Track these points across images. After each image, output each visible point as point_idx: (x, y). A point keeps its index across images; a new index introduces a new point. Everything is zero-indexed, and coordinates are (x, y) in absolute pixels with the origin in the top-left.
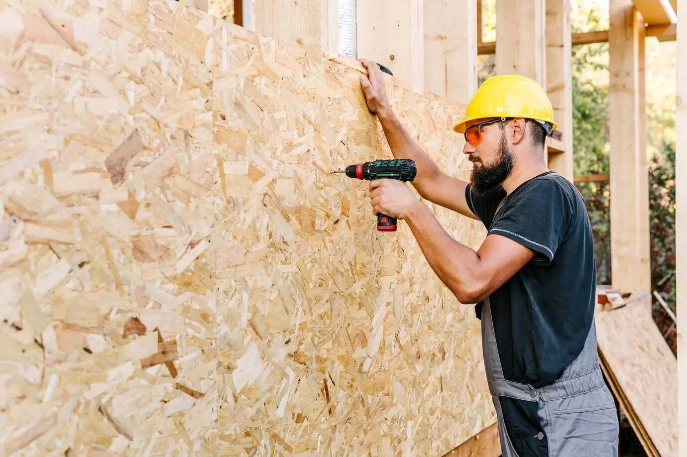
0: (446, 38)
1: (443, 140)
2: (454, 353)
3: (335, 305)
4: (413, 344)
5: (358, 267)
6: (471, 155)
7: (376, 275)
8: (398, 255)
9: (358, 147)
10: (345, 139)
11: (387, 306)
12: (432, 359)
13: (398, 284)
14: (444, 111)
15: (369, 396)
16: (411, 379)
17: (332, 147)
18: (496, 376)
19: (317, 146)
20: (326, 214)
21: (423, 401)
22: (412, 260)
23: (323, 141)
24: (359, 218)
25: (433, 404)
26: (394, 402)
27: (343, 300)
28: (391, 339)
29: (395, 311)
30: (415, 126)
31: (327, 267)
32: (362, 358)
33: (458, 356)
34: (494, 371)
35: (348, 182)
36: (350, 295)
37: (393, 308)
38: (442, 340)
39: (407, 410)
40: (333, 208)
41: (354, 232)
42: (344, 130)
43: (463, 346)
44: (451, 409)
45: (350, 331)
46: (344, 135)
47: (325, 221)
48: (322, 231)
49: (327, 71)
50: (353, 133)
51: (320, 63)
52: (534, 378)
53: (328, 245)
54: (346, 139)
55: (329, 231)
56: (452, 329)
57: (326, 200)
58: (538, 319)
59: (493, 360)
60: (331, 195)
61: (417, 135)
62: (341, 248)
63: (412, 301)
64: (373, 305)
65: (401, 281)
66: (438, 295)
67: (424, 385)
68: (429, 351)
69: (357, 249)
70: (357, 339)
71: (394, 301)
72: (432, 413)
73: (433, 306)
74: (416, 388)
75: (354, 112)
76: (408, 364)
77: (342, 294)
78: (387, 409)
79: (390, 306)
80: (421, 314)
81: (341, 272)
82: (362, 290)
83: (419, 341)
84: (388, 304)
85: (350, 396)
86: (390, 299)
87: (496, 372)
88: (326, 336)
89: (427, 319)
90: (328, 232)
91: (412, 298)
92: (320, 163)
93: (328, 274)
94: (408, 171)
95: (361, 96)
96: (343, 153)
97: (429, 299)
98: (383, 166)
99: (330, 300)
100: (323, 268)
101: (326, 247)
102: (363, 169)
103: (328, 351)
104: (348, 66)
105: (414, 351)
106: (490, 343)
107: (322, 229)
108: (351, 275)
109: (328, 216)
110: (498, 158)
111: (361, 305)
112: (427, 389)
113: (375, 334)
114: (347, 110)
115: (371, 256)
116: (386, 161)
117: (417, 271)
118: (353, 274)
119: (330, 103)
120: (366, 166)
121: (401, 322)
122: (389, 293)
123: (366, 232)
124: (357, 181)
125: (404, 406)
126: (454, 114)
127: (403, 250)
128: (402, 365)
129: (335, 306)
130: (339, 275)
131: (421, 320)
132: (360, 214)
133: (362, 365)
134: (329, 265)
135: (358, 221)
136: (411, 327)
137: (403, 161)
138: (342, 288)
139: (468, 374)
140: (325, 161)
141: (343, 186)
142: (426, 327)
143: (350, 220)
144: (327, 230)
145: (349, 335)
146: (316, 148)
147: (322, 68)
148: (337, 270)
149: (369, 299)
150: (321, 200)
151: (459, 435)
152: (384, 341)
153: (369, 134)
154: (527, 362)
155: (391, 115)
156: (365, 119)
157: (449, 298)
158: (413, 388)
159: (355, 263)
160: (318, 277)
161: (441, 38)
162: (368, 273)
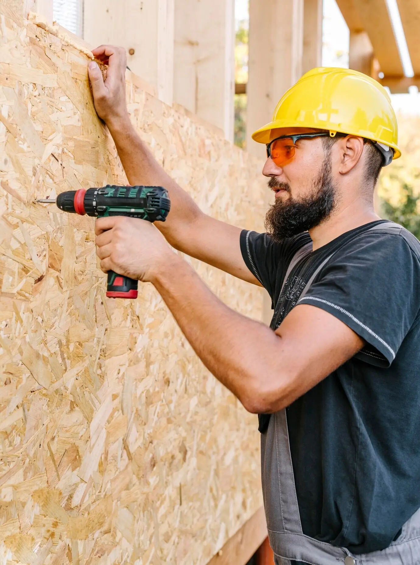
0: (197, 44)
1: (194, 169)
2: (197, 449)
3: (30, 411)
4: (146, 449)
5: (72, 347)
6: (273, 179)
7: (98, 356)
8: (131, 325)
9: (79, 167)
10: (57, 152)
11: (113, 400)
12: (171, 464)
13: (129, 365)
14: (196, 133)
15: (79, 542)
16: (141, 499)
17: (37, 161)
18: (288, 526)
19: (10, 157)
20: (22, 267)
21: (157, 527)
22: (150, 330)
23: (22, 151)
24: (77, 274)
25: (169, 527)
26: (117, 539)
27: (45, 401)
28: (116, 448)
29: (124, 405)
30: (161, 147)
31: (21, 353)
32: (70, 486)
33: (201, 452)
34: (285, 519)
35: (61, 217)
36: (57, 391)
37: (122, 402)
38: (184, 434)
39: (134, 546)
40: (36, 259)
41: (67, 295)
42: (58, 138)
43: (208, 438)
44: (191, 527)
45: (54, 447)
46: (58, 146)
47: (21, 278)
48: (14, 294)
49: (32, 42)
50: (71, 144)
51: (20, 25)
52: (354, 540)
53: (24, 317)
54: (60, 152)
55: (27, 295)
56: (195, 417)
57: (24, 245)
58: (365, 446)
59: (285, 502)
60: (32, 237)
61: (162, 159)
62: (45, 319)
63: (147, 388)
64: (93, 402)
65: (134, 362)
66: (181, 376)
67: (159, 503)
68: (167, 453)
69: (71, 321)
70: (65, 459)
71: (123, 392)
72: (167, 540)
73: (174, 390)
74: (148, 511)
75: (75, 114)
76: (139, 479)
77: (44, 392)
78: (106, 554)
79: (117, 401)
80: (160, 403)
81: (44, 358)
82: (77, 382)
83: (155, 442)
84: (115, 397)
85: (49, 551)
86: (118, 389)
87: (288, 520)
88: (12, 465)
89: (167, 410)
90: (25, 296)
91: (149, 383)
92: (14, 185)
93: (21, 363)
94: (158, 206)
95: (86, 91)
96: (54, 172)
97: (169, 382)
98: (118, 196)
99: (22, 405)
100: (13, 354)
101: (19, 319)
102: (85, 199)
103: (15, 488)
104: (67, 42)
105: (148, 457)
106: (281, 474)
107: (15, 291)
108: (60, 360)
109: (26, 270)
110: (316, 190)
111: (73, 405)
112: (163, 506)
113: (94, 445)
114: (64, 108)
115: (91, 328)
116: (123, 187)
117: (156, 345)
118: (63, 359)
119: (36, 93)
120: (90, 193)
121: (132, 420)
122: (117, 380)
123: (86, 294)
124: (76, 216)
125: (129, 541)
126: (208, 138)
127: (138, 317)
128: (130, 482)
129: (31, 414)
130: (41, 363)
131: (158, 413)
132: (78, 267)
133: (71, 497)
134: (23, 347)
135: (75, 278)
136: (145, 424)
137: (151, 190)
138: (44, 383)
139: (212, 473)
140: (25, 183)
141: (53, 223)
142: (164, 421)
143: (62, 276)
144: (23, 292)
145: (52, 455)
146: (8, 159)
147: (24, 35)
148: (38, 356)
149: (87, 394)
150: (15, 245)
151: (199, 557)
152: (107, 453)
153: (97, 149)
154: (344, 514)
155: (127, 127)
156: (91, 127)
157: (194, 377)
158: (144, 512)
159: (68, 341)
160: (4, 370)
161: (192, 43)
162: (87, 355)
